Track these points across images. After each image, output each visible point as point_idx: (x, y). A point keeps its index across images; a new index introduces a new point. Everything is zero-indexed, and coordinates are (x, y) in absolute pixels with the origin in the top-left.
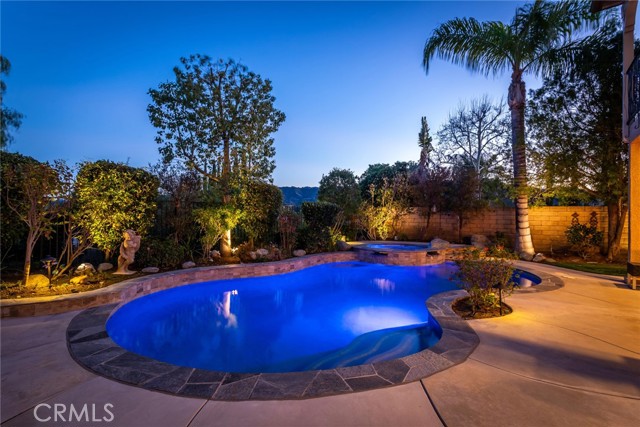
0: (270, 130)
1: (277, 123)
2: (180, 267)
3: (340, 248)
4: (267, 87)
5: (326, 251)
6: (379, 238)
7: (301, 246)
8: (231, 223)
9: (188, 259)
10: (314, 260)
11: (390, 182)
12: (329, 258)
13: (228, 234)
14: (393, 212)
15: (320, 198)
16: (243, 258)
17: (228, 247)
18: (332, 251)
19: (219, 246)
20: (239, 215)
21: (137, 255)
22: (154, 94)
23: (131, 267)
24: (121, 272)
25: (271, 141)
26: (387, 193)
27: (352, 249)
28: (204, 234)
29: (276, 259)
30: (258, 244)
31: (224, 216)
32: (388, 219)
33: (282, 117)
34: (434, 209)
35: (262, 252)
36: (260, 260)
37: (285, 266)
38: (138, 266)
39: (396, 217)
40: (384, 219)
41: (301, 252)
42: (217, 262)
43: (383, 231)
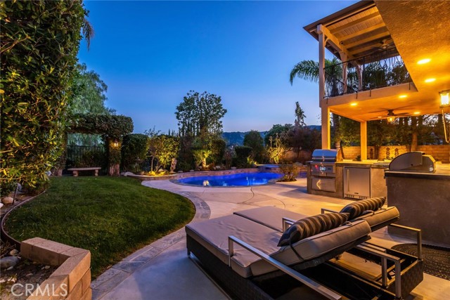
0: (220, 116)
1: (223, 114)
2: (189, 171)
3: (252, 166)
4: (219, 100)
5: (246, 168)
6: (275, 163)
7: (235, 165)
8: (206, 156)
9: (191, 169)
10: (239, 171)
11: (279, 136)
12: (246, 170)
13: (205, 160)
14: (282, 150)
15: (245, 144)
16: (211, 169)
17: (204, 166)
18: (248, 168)
19: (201, 164)
20: (209, 152)
21: (176, 167)
22: (178, 108)
23: (174, 171)
24: (172, 172)
25: (221, 122)
26: (278, 140)
27: (258, 167)
28: (196, 160)
29: (224, 169)
30: (216, 164)
31: (203, 153)
32: (280, 154)
33: (226, 111)
34: (300, 148)
35: (218, 167)
36: (217, 170)
37: (227, 172)
38: (176, 171)
39: (284, 153)
40: (277, 154)
41: (234, 168)
42: (201, 170)
43: (277, 159)
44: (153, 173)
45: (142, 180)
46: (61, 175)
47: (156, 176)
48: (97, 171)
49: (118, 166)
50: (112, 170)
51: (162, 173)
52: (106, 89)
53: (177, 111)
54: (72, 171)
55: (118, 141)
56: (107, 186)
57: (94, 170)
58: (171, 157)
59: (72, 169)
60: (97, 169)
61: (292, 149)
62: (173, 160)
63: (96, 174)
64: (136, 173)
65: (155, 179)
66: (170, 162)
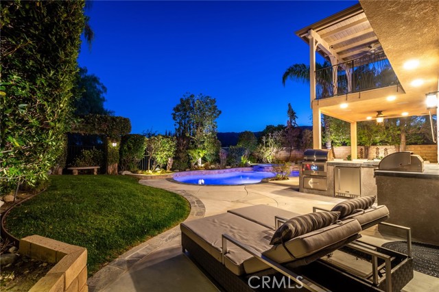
0: (215, 117)
1: (218, 115)
2: (185, 170)
3: (246, 165)
4: (214, 101)
5: (240, 167)
6: (268, 162)
7: (229, 164)
8: (202, 155)
9: (187, 168)
10: (234, 170)
11: (272, 136)
12: (241, 170)
13: (200, 159)
14: (275, 150)
16: (206, 168)
17: (200, 165)
18: (242, 167)
19: (196, 164)
20: (205, 152)
23: (171, 170)
26: (271, 140)
27: (252, 166)
28: (192, 159)
29: (218, 169)
30: (211, 163)
31: (199, 152)
32: (273, 153)
33: (220, 112)
34: (293, 148)
35: (213, 166)
36: (212, 169)
38: (172, 170)
39: (277, 152)
40: (270, 153)
41: (229, 167)
42: (196, 169)
43: (270, 159)
44: (150, 172)
45: (139, 179)
46: (61, 173)
47: (153, 175)
48: (96, 170)
49: (117, 165)
50: (110, 169)
51: (159, 172)
52: (105, 91)
53: (174, 112)
54: (72, 170)
55: (117, 141)
56: (105, 185)
57: (93, 169)
58: (168, 156)
59: (72, 168)
60: (96, 168)
61: (284, 148)
62: (169, 159)
63: (95, 173)
64: (133, 172)
65: (152, 177)
66: (167, 161)
